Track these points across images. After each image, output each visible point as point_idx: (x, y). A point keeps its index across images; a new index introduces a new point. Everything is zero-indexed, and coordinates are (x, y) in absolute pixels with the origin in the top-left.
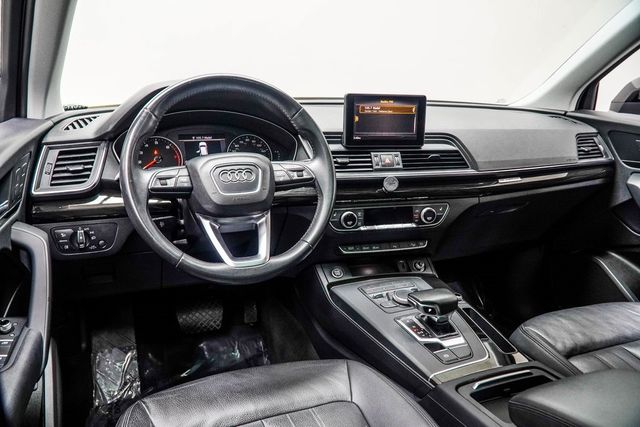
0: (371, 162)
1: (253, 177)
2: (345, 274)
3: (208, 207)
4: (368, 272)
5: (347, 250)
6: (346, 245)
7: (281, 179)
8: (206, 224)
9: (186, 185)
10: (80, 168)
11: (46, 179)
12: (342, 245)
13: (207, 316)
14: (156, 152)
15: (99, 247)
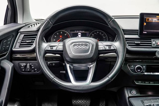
0: (151, 44)
1: (88, 47)
2: (137, 93)
3: (68, 59)
4: (150, 93)
5: (138, 82)
6: (137, 80)
7: (101, 49)
8: (68, 66)
9: (61, 49)
10: (30, 41)
11: (18, 45)
12: (136, 80)
13: (84, 103)
14: (61, 37)
15: (35, 71)
